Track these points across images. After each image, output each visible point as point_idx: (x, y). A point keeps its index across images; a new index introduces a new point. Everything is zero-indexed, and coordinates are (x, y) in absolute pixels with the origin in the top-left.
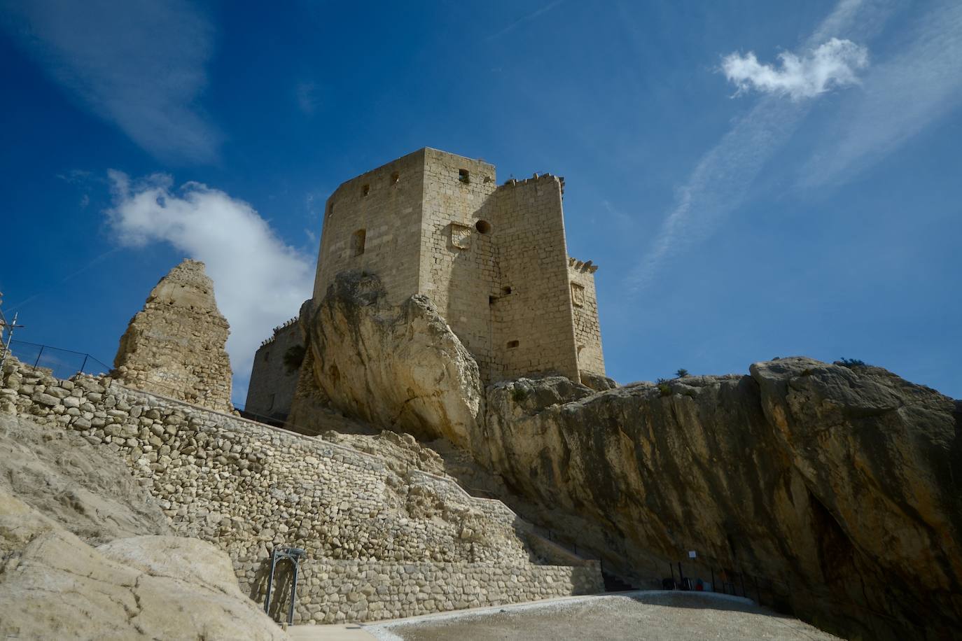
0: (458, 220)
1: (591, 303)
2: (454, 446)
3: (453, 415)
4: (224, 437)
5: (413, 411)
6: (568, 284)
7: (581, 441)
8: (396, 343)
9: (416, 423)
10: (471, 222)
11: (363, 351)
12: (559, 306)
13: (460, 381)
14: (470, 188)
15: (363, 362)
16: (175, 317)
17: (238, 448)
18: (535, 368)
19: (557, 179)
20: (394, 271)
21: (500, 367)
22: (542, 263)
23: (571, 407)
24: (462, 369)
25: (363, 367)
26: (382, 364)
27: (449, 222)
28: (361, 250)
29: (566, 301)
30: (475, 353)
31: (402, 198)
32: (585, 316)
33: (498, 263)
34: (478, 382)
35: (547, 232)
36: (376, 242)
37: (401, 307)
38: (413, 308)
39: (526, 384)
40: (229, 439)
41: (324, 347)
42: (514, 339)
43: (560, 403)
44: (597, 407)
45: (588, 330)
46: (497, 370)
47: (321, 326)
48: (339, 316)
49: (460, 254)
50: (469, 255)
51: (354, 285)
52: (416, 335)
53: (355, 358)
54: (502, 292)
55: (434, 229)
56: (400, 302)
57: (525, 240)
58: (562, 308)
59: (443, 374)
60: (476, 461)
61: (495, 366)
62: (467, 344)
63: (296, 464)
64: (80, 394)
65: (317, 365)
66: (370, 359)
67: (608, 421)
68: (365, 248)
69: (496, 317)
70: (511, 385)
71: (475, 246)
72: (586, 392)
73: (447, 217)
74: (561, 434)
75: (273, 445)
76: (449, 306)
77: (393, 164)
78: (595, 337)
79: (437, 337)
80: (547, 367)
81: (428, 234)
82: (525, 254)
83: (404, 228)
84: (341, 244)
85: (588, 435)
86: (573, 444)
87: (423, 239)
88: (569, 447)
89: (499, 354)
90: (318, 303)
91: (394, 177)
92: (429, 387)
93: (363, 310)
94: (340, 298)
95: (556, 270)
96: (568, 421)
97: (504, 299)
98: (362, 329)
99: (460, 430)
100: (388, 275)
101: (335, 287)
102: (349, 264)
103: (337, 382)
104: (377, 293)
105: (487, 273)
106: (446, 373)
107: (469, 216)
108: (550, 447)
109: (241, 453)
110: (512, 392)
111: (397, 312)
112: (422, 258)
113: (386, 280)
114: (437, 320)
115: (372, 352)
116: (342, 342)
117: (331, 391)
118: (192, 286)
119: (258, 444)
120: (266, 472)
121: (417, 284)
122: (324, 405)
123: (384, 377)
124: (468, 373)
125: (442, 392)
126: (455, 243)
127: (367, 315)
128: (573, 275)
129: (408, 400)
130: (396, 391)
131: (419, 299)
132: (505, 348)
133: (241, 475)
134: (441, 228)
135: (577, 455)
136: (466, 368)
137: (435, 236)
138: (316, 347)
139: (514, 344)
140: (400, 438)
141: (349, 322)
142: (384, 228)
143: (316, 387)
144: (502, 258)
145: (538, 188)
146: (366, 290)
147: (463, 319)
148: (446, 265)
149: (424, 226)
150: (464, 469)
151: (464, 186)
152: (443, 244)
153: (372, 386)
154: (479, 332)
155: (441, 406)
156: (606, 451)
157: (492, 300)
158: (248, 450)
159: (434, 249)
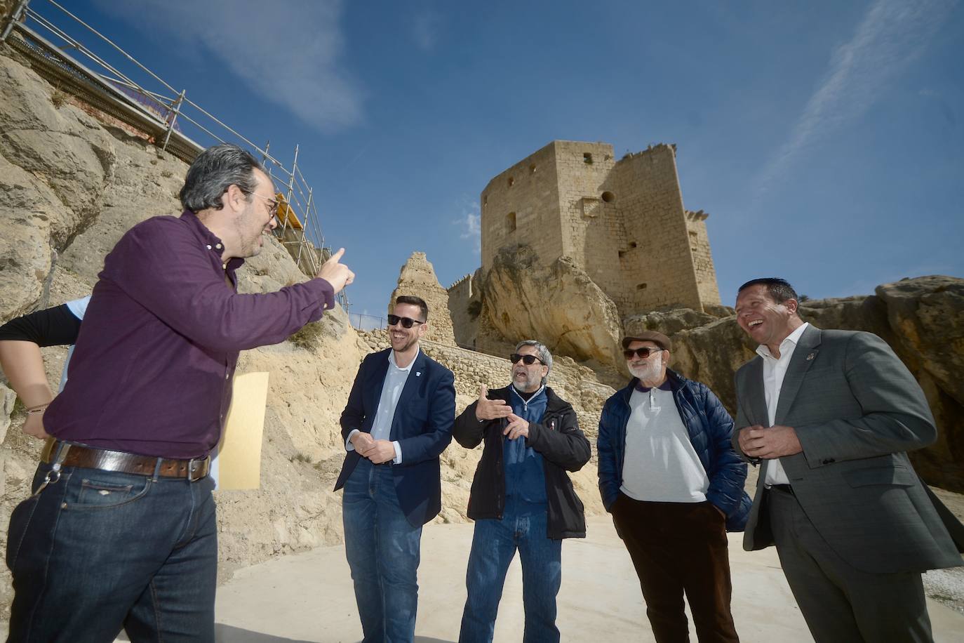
0: (587, 195)
1: (704, 246)
2: (602, 364)
3: (601, 342)
4: (462, 363)
5: (568, 341)
6: (686, 234)
7: (709, 356)
8: (551, 294)
9: (571, 349)
10: (598, 195)
11: (526, 301)
12: (679, 253)
13: (604, 317)
14: (594, 167)
15: (526, 309)
16: (416, 290)
17: (471, 369)
18: (662, 304)
19: (669, 147)
20: (542, 241)
21: (633, 305)
22: (662, 220)
23: (699, 331)
24: (604, 310)
25: (527, 313)
26: (541, 310)
27: (581, 198)
28: (513, 228)
29: (687, 248)
30: (612, 296)
31: (541, 184)
32: (699, 257)
33: (623, 224)
34: (616, 316)
35: (664, 194)
36: (525, 220)
37: (551, 267)
38: (561, 267)
39: (656, 316)
40: (465, 364)
41: (496, 301)
42: (642, 283)
43: (688, 328)
44: (722, 330)
45: (703, 269)
46: (631, 307)
47: (493, 287)
48: (505, 278)
49: (592, 221)
50: (600, 221)
51: (513, 255)
52: (566, 287)
53: (520, 307)
54: (629, 247)
55: (569, 205)
56: (550, 264)
57: (645, 203)
58: (684, 254)
59: (589, 313)
60: (621, 374)
61: (628, 304)
62: (605, 290)
63: (507, 378)
64: (385, 341)
65: (491, 313)
66: (531, 307)
67: (732, 341)
68: (517, 225)
69: (625, 266)
70: (644, 318)
71: (602, 214)
72: (710, 319)
73: (578, 193)
74: (690, 352)
75: (491, 367)
76: (587, 262)
77: (530, 158)
78: (710, 274)
79: (582, 287)
80: (673, 302)
81: (566, 209)
82: (646, 214)
83: (546, 207)
84: (498, 225)
85: (715, 352)
86: (702, 359)
87: (562, 214)
88: (698, 361)
89: (631, 295)
90: (487, 270)
91: (532, 168)
92: (580, 323)
93: (523, 272)
94: (505, 265)
95: (675, 224)
96: (697, 342)
97: (630, 252)
98: (524, 285)
99: (606, 353)
100: (537, 245)
101: (500, 257)
102: (506, 239)
103: (508, 324)
104: (531, 258)
105: (615, 233)
106: (592, 312)
107: (596, 190)
108: (681, 361)
109: (474, 372)
110: (646, 323)
111: (548, 271)
112: (562, 228)
113: (536, 248)
114: (581, 274)
115: (533, 302)
116: (509, 296)
117: (504, 330)
118: (421, 269)
119: (482, 366)
120: (491, 383)
121: (561, 248)
122: (501, 340)
123: (543, 317)
124: (609, 311)
125: (590, 326)
126: (587, 213)
127: (526, 275)
128: (690, 225)
129: (564, 334)
130: (554, 328)
131: (565, 260)
132: (635, 290)
133: (476, 385)
134: (575, 203)
135: (706, 367)
136: (607, 308)
137: (571, 210)
138: (490, 300)
139: (643, 286)
140: (563, 360)
141: (514, 281)
142: (530, 209)
143: (493, 329)
144: (626, 220)
145: (653, 157)
146: (523, 257)
147: (600, 271)
148: (582, 231)
149: (561, 203)
150: (612, 380)
151: (589, 166)
152: (578, 215)
153: (535, 325)
154: (614, 280)
155: (590, 336)
156: (732, 362)
157: (621, 254)
158: (477, 370)
159: (571, 221)
